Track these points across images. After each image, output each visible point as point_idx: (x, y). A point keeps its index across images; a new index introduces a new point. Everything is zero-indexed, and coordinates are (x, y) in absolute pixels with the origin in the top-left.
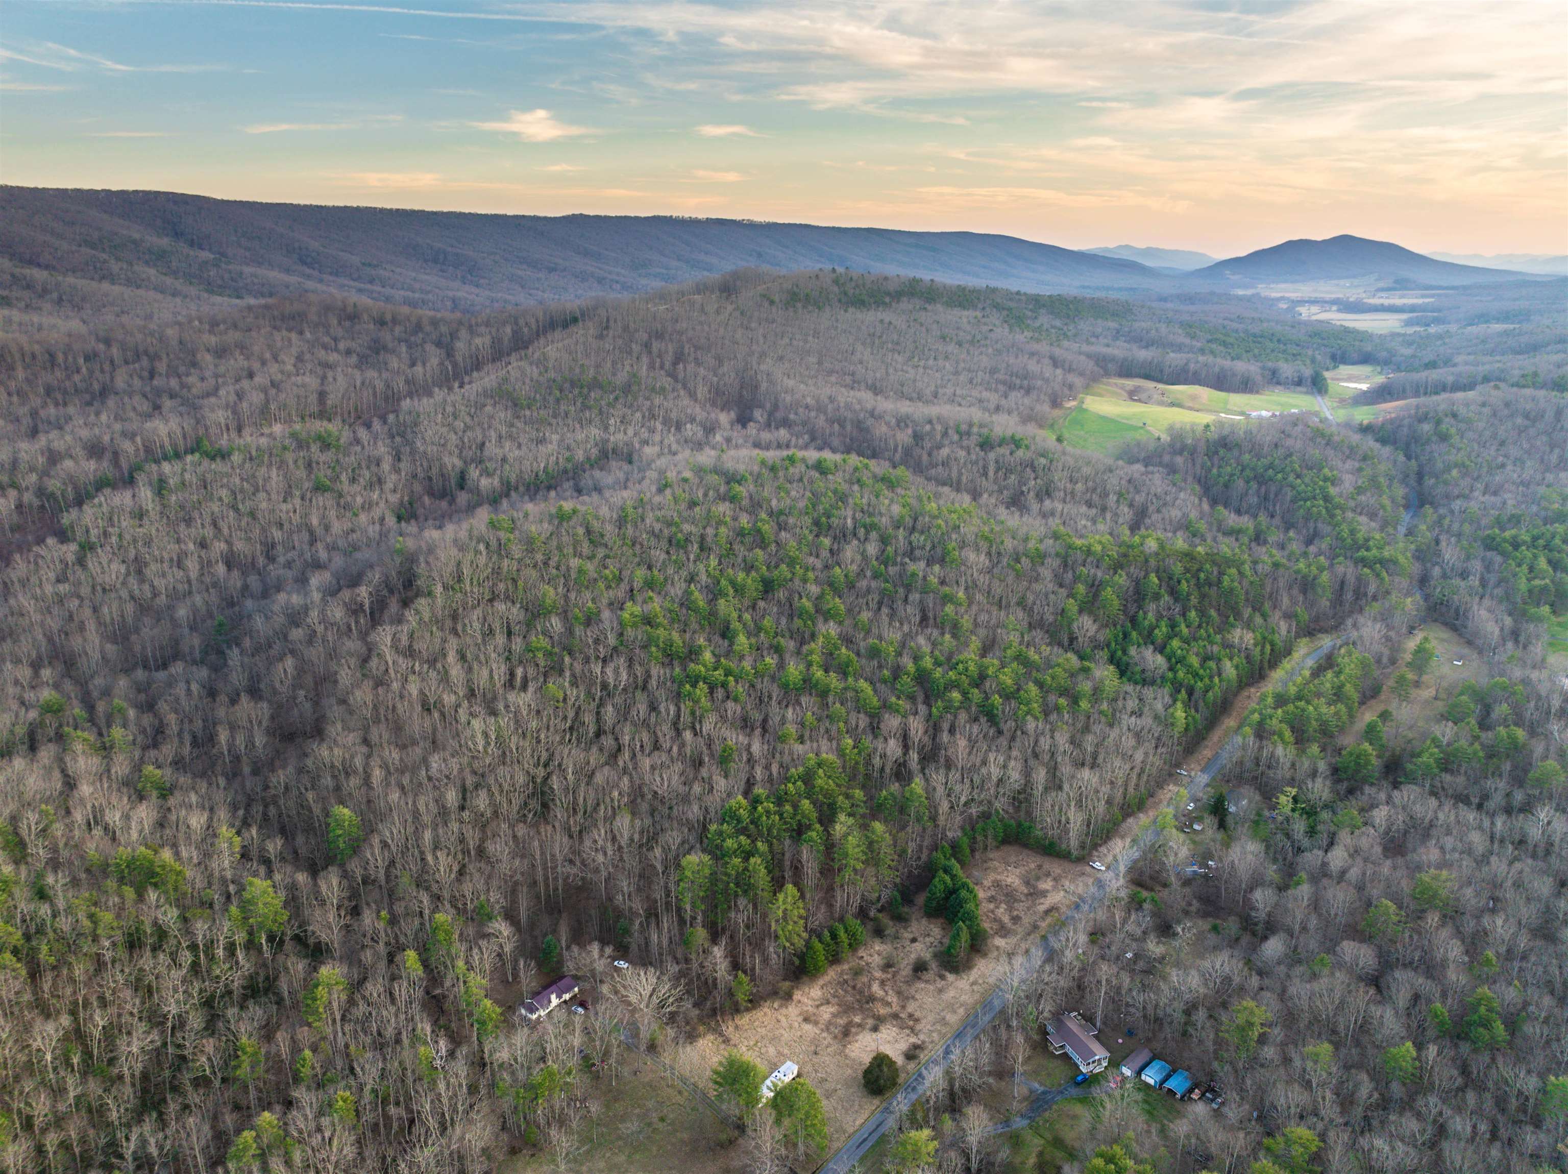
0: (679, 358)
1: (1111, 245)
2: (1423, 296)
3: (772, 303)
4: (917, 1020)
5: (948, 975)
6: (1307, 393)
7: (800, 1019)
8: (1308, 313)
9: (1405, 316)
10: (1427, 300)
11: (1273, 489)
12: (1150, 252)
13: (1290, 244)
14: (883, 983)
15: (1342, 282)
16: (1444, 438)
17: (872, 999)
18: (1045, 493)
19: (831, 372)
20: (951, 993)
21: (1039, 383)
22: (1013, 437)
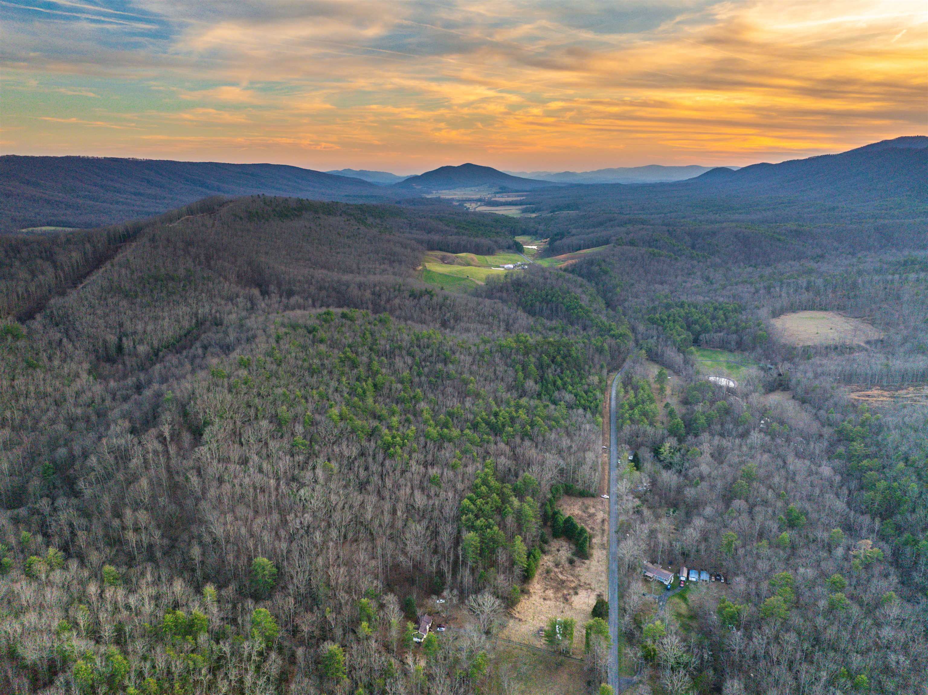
0: (208, 258)
1: (340, 169)
2: (518, 196)
3: (241, 219)
4: (589, 584)
5: (586, 561)
6: (514, 253)
7: (542, 600)
8: (472, 207)
9: (520, 207)
10: (522, 198)
11: (554, 305)
12: (363, 173)
13: (442, 168)
14: (561, 573)
15: (473, 189)
16: (606, 273)
17: (563, 582)
18: (457, 319)
19: (297, 260)
20: (593, 569)
21: (404, 258)
22: (426, 291)
